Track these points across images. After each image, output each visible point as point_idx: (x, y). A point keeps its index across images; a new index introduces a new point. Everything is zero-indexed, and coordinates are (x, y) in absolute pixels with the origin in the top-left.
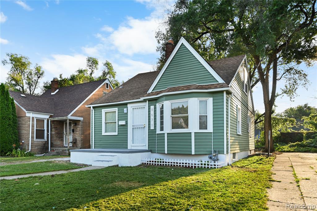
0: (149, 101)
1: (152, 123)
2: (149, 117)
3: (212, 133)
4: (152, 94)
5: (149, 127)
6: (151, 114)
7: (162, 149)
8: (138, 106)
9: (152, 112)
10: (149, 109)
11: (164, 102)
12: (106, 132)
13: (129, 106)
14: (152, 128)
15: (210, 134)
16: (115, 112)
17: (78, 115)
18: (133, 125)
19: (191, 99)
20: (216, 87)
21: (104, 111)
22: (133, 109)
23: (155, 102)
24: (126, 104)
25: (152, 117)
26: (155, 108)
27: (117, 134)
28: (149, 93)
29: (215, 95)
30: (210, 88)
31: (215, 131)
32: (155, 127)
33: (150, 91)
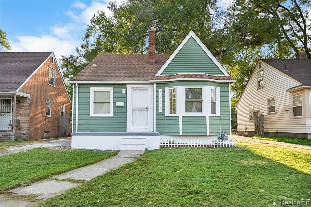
0: (156, 84)
1: (160, 105)
2: (157, 99)
3: (219, 117)
4: (160, 77)
5: (157, 109)
6: (159, 97)
7: (177, 131)
8: (140, 88)
9: (160, 96)
10: (157, 92)
11: (177, 87)
12: (94, 113)
13: (128, 86)
14: (160, 110)
15: (218, 118)
16: (109, 91)
17: (26, 91)
18: (133, 107)
19: (205, 86)
20: (224, 79)
21: (92, 89)
22: (133, 90)
23: (164, 85)
24: (125, 84)
25: (160, 100)
26: (164, 92)
27: (112, 116)
28: (158, 76)
29: (221, 85)
30: (219, 79)
31: (223, 116)
32: (164, 109)
33: (158, 74)
